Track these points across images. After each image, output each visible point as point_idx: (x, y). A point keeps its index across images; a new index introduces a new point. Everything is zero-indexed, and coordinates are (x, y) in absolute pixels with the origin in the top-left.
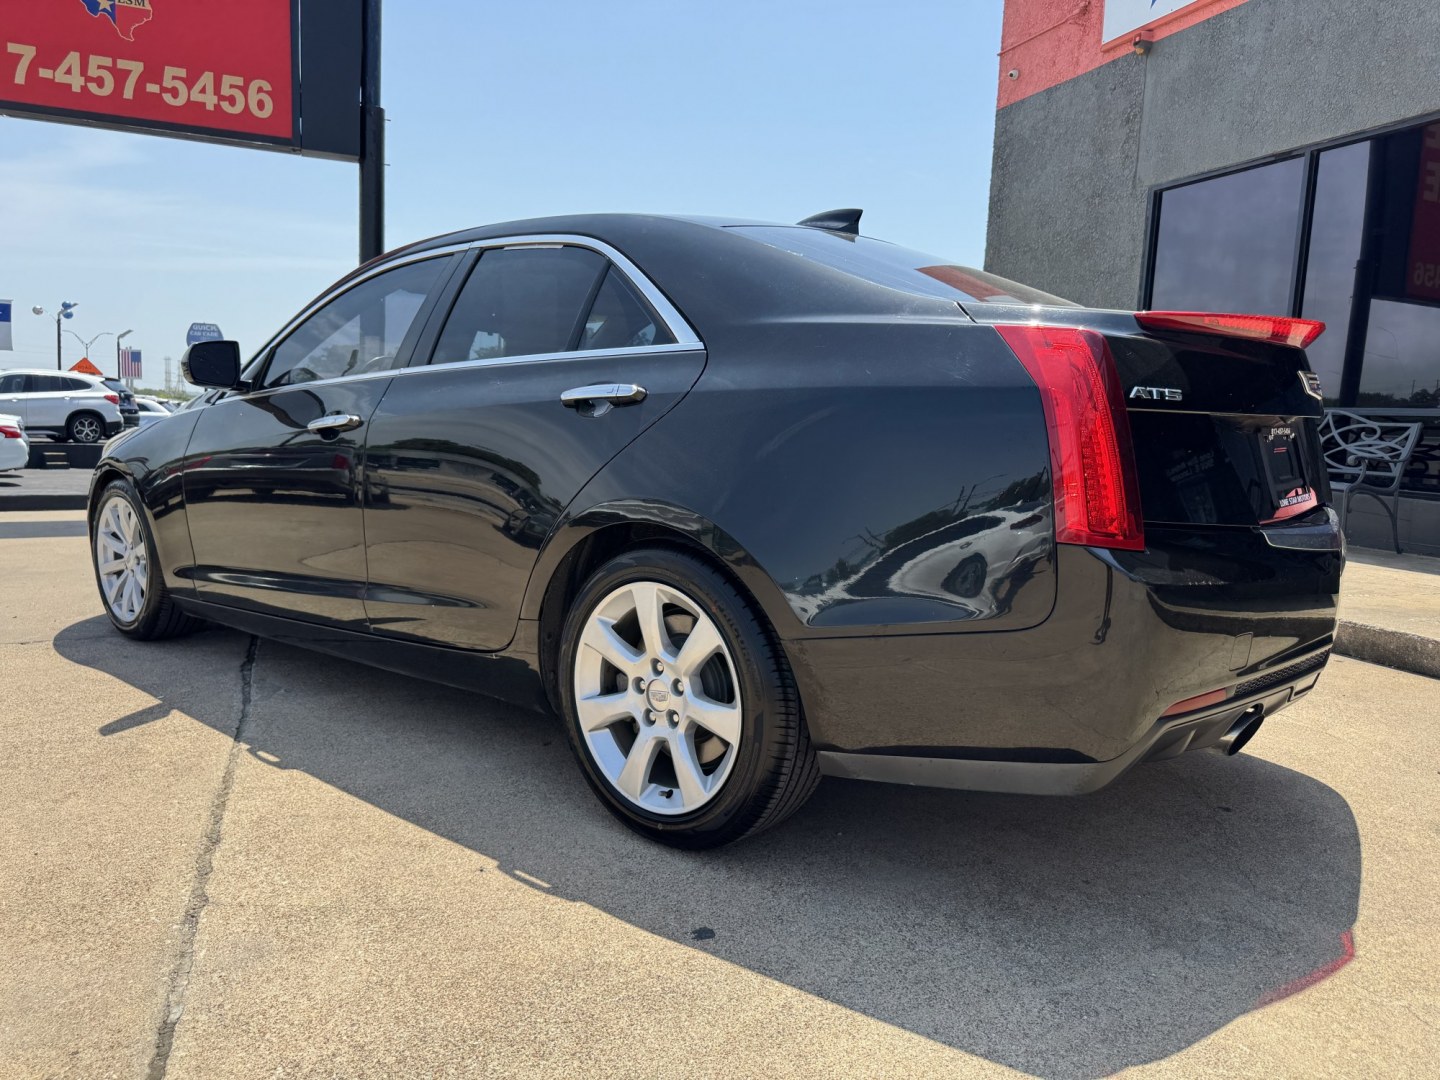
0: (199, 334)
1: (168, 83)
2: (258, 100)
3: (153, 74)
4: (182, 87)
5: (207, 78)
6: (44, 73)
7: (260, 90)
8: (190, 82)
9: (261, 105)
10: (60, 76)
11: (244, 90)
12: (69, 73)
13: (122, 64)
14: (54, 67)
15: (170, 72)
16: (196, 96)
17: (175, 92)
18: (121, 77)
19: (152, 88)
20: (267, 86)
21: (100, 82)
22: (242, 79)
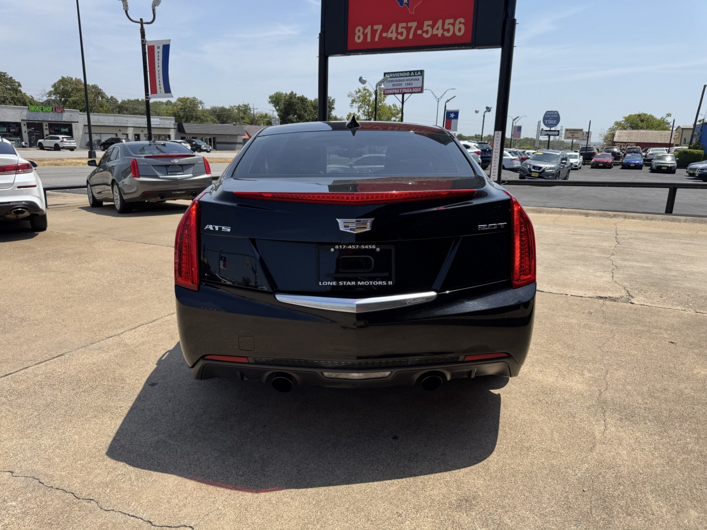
0: (549, 116)
1: (425, 29)
2: (458, 28)
3: (420, 26)
4: (430, 29)
5: (440, 23)
6: (384, 35)
7: (460, 23)
8: (433, 26)
9: (460, 30)
10: (389, 35)
11: (453, 24)
12: (392, 35)
13: (410, 24)
14: (387, 32)
15: (426, 23)
16: (435, 32)
17: (427, 32)
18: (408, 29)
19: (419, 32)
20: (463, 20)
21: (402, 34)
22: (453, 20)
